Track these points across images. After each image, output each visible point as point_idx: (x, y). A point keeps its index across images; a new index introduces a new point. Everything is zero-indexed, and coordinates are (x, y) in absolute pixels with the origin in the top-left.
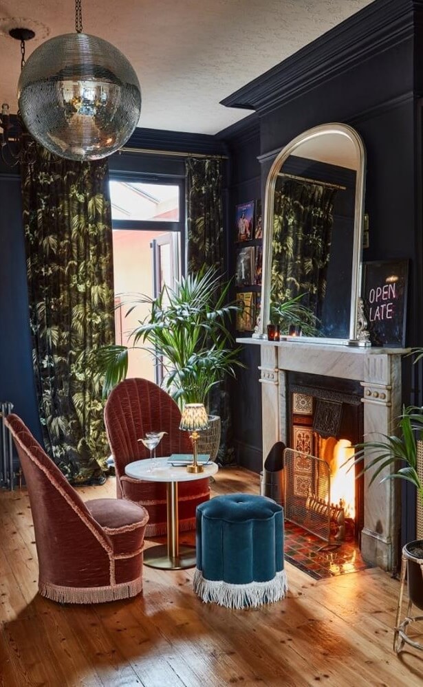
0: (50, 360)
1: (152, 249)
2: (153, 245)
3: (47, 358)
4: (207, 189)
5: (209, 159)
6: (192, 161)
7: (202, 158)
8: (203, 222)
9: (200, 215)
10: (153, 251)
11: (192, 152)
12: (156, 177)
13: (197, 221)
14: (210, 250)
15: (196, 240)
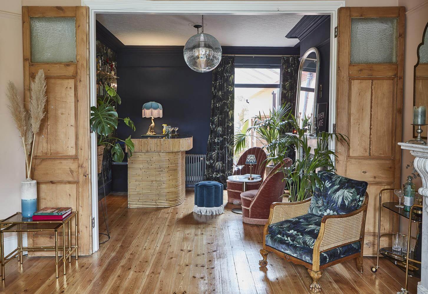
0: (218, 139)
1: (273, 95)
2: (273, 93)
3: (217, 138)
4: (291, 70)
5: (292, 57)
6: (284, 58)
7: (289, 57)
8: (288, 84)
9: (287, 81)
10: (273, 96)
11: (284, 55)
12: (269, 65)
13: (286, 84)
14: (291, 96)
15: (285, 92)
